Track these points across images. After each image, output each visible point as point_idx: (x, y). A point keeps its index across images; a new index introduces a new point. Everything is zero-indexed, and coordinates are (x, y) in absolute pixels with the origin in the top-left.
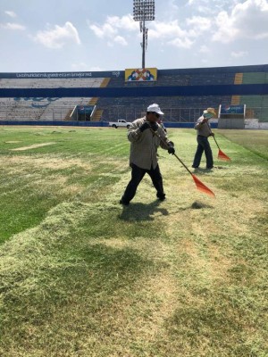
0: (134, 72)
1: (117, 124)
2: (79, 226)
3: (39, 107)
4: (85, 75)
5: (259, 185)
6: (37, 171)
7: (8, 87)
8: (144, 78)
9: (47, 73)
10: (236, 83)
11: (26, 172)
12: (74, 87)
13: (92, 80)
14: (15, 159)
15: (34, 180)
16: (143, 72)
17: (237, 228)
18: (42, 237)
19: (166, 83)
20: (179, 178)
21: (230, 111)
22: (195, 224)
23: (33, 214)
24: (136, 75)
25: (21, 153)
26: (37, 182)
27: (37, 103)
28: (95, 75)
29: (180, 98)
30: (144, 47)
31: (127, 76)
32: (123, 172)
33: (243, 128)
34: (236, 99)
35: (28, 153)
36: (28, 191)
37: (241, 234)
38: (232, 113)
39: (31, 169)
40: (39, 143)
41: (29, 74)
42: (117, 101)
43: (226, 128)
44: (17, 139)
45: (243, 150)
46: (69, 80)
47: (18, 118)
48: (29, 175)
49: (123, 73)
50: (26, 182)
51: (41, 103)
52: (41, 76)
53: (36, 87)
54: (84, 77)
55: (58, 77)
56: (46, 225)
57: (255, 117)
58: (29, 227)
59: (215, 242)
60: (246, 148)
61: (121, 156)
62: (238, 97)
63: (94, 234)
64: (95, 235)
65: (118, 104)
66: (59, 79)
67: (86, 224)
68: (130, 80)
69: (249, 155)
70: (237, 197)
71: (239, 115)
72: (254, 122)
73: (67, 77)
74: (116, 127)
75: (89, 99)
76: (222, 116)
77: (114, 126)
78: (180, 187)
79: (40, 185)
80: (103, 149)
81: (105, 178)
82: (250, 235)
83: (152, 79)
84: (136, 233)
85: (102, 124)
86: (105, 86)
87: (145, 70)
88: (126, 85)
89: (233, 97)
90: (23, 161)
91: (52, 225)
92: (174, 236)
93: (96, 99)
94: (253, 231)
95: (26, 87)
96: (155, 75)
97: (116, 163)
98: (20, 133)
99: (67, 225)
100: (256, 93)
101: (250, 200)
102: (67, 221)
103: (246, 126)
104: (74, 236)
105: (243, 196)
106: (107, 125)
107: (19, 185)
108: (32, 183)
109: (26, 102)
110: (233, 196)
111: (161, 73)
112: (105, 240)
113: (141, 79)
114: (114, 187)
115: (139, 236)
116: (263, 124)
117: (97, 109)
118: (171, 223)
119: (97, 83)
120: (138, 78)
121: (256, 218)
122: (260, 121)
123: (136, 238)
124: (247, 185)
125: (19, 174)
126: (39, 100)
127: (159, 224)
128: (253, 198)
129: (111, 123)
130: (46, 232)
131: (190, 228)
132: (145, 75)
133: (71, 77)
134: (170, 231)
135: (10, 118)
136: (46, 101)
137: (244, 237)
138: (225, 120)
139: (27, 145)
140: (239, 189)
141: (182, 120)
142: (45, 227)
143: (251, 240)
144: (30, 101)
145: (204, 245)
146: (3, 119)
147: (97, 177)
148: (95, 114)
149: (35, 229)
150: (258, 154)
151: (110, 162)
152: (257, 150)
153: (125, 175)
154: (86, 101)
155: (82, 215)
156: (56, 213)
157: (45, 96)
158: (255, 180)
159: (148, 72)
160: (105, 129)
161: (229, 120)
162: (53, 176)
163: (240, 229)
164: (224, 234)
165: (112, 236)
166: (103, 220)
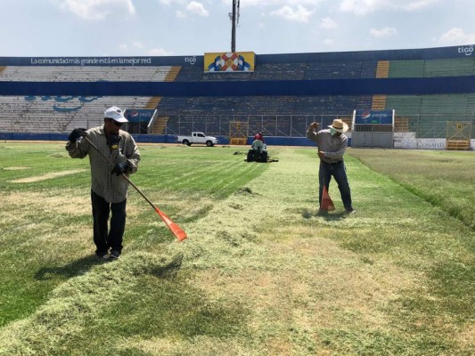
0: (218, 58)
1: (191, 138)
2: (102, 316)
3: (64, 111)
4: (141, 62)
5: (410, 242)
6: (47, 219)
7: (16, 80)
8: (233, 67)
9: (80, 58)
10: (378, 76)
11: (27, 221)
12: (121, 80)
13: (153, 69)
14: (15, 198)
15: (39, 234)
16: (233, 58)
17: (367, 318)
18: (34, 336)
19: (269, 75)
20: (280, 229)
21: (369, 120)
22: (298, 312)
23: (28, 293)
24: (222, 62)
25: (26, 187)
26: (44, 238)
27: (62, 105)
28: (157, 61)
29: (291, 99)
30: (234, 19)
31: (207, 63)
32: (189, 220)
33: (391, 146)
34: (379, 101)
35: (37, 187)
36: (25, 253)
37: (372, 329)
38: (374, 123)
39: (39, 216)
40: (59, 169)
41: (51, 58)
42: (191, 103)
43: (365, 146)
44: (23, 164)
45: (389, 184)
46: (114, 68)
47: (31, 129)
48: (33, 226)
49: (200, 60)
50: (27, 237)
51: (68, 105)
52: (70, 62)
53: (61, 79)
54: (140, 64)
55: (98, 64)
56: (44, 315)
57: (411, 130)
58: (16, 317)
59: (328, 343)
60: (394, 180)
61: (191, 192)
62: (383, 98)
63: (125, 330)
64: (126, 332)
65: (192, 108)
66: (98, 68)
67: (113, 312)
68: (212, 70)
69: (397, 191)
70: (371, 263)
71: (385, 125)
72: (408, 137)
73: (112, 65)
74: (189, 144)
75: (146, 99)
76: (357, 128)
77: (185, 141)
78: (279, 245)
79: (48, 243)
80: (163, 179)
81: (157, 230)
82: (387, 331)
83: (246, 69)
84: (197, 329)
85: (166, 140)
86: (172, 80)
87: (235, 55)
88: (205, 79)
89: (375, 98)
90: (26, 201)
91: (53, 315)
92: (260, 333)
93: (158, 99)
94: (393, 324)
95: (45, 80)
96: (252, 63)
97: (179, 204)
98: (30, 154)
99: (81, 315)
100: (410, 92)
101: (393, 268)
102: (82, 308)
103: (396, 144)
104: (90, 333)
105: (382, 261)
106: (173, 140)
107: (13, 242)
108: (35, 240)
109: (43, 104)
110: (366, 261)
111: (260, 60)
112: (142, 342)
113: (230, 70)
114: (170, 247)
115: (202, 333)
116: (424, 141)
117: (159, 116)
118: (258, 311)
119: (160, 75)
120: (225, 67)
121: (399, 300)
122: (418, 136)
123: (196, 338)
124: (390, 243)
125: (16, 224)
126: (65, 101)
127: (239, 312)
128: (398, 264)
129: (181, 138)
130: (42, 328)
131: (289, 320)
132: (236, 62)
133: (119, 65)
134: (254, 325)
135: (17, 128)
136: (76, 101)
137: (377, 334)
138: (362, 134)
139: (38, 174)
140: (376, 250)
141: (294, 133)
142: (42, 319)
143: (388, 339)
144: (51, 102)
145: (310, 349)
146: (6, 131)
147: (144, 229)
148: (155, 123)
149: (24, 322)
150: (412, 191)
151: (170, 203)
152: (410, 184)
153: (191, 224)
154: (142, 102)
155: (110, 297)
156: (66, 293)
157: (75, 95)
158: (402, 234)
159: (241, 58)
160: (171, 147)
161: (369, 134)
162: (72, 227)
163: (373, 319)
164: (345, 328)
165: (156, 335)
166: (143, 305)
